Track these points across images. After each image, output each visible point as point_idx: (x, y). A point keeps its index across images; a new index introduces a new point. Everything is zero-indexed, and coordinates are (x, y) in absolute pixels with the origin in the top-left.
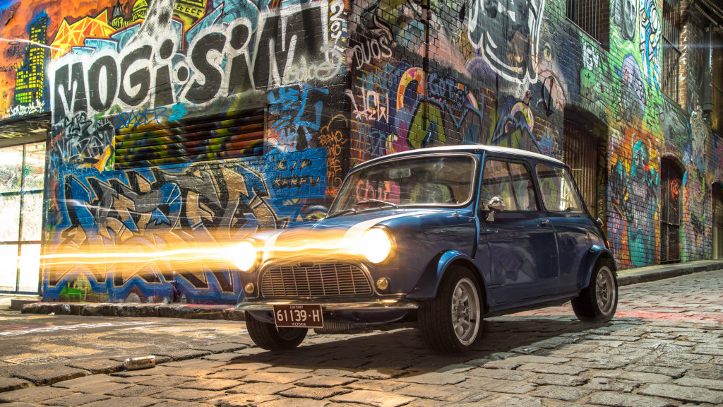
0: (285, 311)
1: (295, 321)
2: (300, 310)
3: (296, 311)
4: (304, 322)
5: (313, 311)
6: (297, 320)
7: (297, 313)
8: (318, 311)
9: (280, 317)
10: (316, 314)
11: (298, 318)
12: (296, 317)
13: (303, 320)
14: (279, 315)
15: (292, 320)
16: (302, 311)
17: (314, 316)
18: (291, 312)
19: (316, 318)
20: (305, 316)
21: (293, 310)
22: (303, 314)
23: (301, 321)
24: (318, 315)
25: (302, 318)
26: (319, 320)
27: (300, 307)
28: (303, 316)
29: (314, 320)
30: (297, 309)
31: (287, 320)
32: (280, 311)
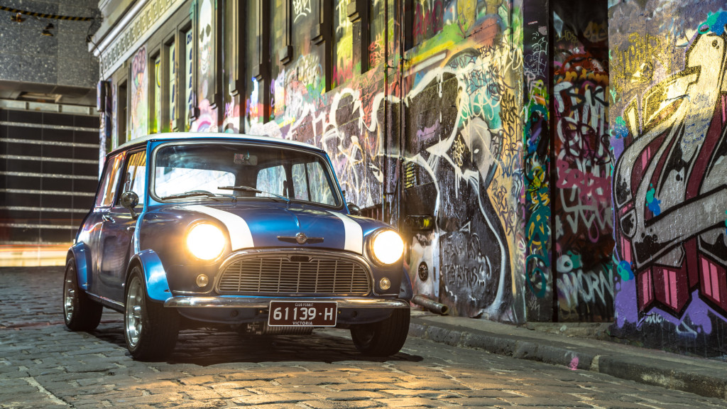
0: (287, 309)
1: (298, 320)
2: (308, 308)
3: (302, 309)
4: (310, 321)
5: (326, 309)
6: (301, 318)
7: (305, 311)
8: (332, 309)
9: (278, 316)
11: (304, 316)
12: (300, 314)
13: (310, 319)
14: (276, 313)
15: (295, 318)
16: (311, 309)
17: (326, 314)
18: (295, 309)
19: (328, 316)
20: (314, 315)
21: (299, 308)
22: (312, 312)
23: (307, 320)
24: (331, 314)
25: (309, 316)
26: (331, 319)
27: (309, 305)
28: (310, 314)
29: (326, 319)
30: (304, 307)
31: (286, 318)
32: (280, 309)
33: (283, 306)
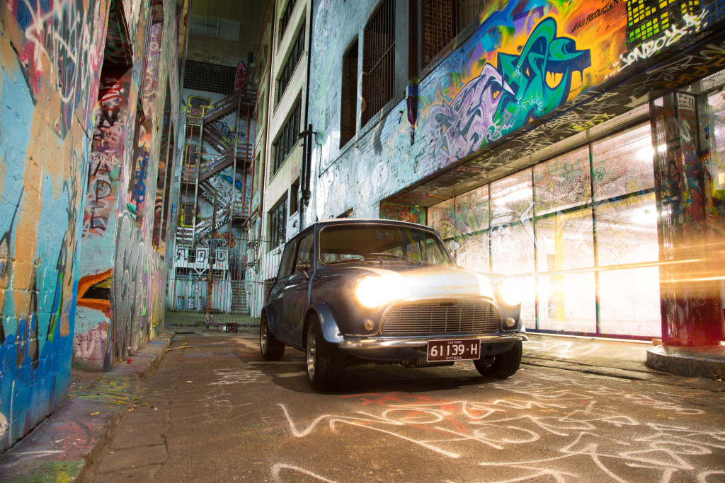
0: (442, 347)
1: (450, 355)
2: (458, 345)
3: (453, 346)
4: (460, 356)
5: (472, 345)
6: (453, 354)
7: (455, 348)
8: (476, 345)
9: (434, 353)
10: (474, 347)
11: (455, 352)
12: (452, 350)
13: (460, 354)
14: (433, 350)
15: (448, 354)
16: (460, 346)
17: (472, 349)
18: (448, 347)
19: (474, 351)
20: (463, 351)
21: (451, 345)
22: (461, 348)
23: (458, 355)
24: (476, 349)
25: (459, 352)
26: (476, 353)
27: (459, 342)
28: (460, 350)
29: (472, 353)
30: (455, 344)
31: (441, 355)
32: (435, 347)
33: (438, 344)
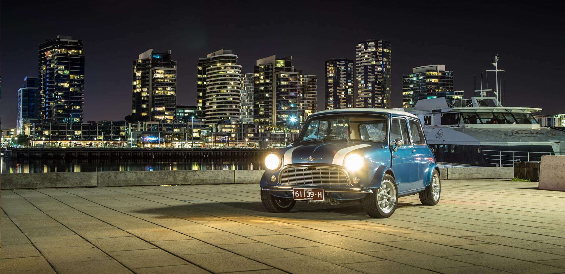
0: (301, 192)
1: (306, 197)
2: (310, 191)
3: (307, 192)
4: (312, 198)
5: (318, 192)
6: (307, 196)
7: (308, 193)
8: (321, 192)
9: (297, 195)
10: (320, 194)
11: (308, 195)
12: (307, 194)
13: (312, 197)
14: (296, 194)
15: (305, 196)
16: (311, 192)
17: (319, 195)
18: (304, 192)
19: (320, 196)
20: (313, 195)
21: (306, 192)
22: (312, 193)
23: (310, 197)
24: (321, 195)
25: (311, 196)
26: (321, 197)
27: (310, 190)
28: (311, 195)
29: (319, 197)
30: (308, 191)
31: (301, 196)
32: (298, 192)
33: (299, 190)
